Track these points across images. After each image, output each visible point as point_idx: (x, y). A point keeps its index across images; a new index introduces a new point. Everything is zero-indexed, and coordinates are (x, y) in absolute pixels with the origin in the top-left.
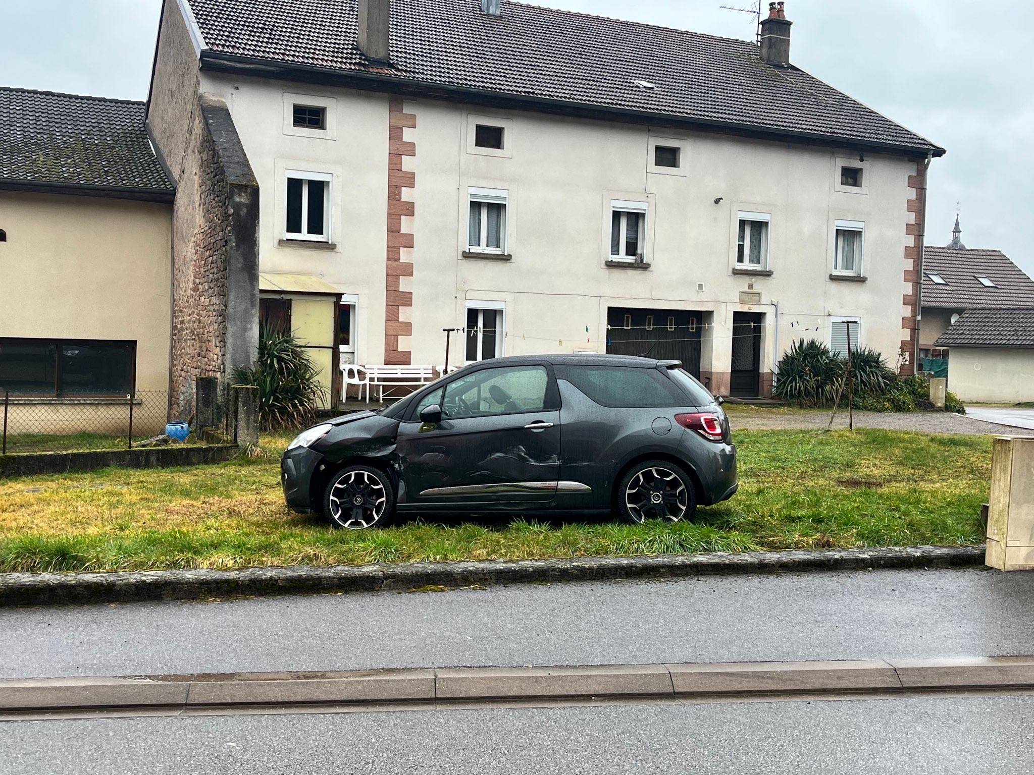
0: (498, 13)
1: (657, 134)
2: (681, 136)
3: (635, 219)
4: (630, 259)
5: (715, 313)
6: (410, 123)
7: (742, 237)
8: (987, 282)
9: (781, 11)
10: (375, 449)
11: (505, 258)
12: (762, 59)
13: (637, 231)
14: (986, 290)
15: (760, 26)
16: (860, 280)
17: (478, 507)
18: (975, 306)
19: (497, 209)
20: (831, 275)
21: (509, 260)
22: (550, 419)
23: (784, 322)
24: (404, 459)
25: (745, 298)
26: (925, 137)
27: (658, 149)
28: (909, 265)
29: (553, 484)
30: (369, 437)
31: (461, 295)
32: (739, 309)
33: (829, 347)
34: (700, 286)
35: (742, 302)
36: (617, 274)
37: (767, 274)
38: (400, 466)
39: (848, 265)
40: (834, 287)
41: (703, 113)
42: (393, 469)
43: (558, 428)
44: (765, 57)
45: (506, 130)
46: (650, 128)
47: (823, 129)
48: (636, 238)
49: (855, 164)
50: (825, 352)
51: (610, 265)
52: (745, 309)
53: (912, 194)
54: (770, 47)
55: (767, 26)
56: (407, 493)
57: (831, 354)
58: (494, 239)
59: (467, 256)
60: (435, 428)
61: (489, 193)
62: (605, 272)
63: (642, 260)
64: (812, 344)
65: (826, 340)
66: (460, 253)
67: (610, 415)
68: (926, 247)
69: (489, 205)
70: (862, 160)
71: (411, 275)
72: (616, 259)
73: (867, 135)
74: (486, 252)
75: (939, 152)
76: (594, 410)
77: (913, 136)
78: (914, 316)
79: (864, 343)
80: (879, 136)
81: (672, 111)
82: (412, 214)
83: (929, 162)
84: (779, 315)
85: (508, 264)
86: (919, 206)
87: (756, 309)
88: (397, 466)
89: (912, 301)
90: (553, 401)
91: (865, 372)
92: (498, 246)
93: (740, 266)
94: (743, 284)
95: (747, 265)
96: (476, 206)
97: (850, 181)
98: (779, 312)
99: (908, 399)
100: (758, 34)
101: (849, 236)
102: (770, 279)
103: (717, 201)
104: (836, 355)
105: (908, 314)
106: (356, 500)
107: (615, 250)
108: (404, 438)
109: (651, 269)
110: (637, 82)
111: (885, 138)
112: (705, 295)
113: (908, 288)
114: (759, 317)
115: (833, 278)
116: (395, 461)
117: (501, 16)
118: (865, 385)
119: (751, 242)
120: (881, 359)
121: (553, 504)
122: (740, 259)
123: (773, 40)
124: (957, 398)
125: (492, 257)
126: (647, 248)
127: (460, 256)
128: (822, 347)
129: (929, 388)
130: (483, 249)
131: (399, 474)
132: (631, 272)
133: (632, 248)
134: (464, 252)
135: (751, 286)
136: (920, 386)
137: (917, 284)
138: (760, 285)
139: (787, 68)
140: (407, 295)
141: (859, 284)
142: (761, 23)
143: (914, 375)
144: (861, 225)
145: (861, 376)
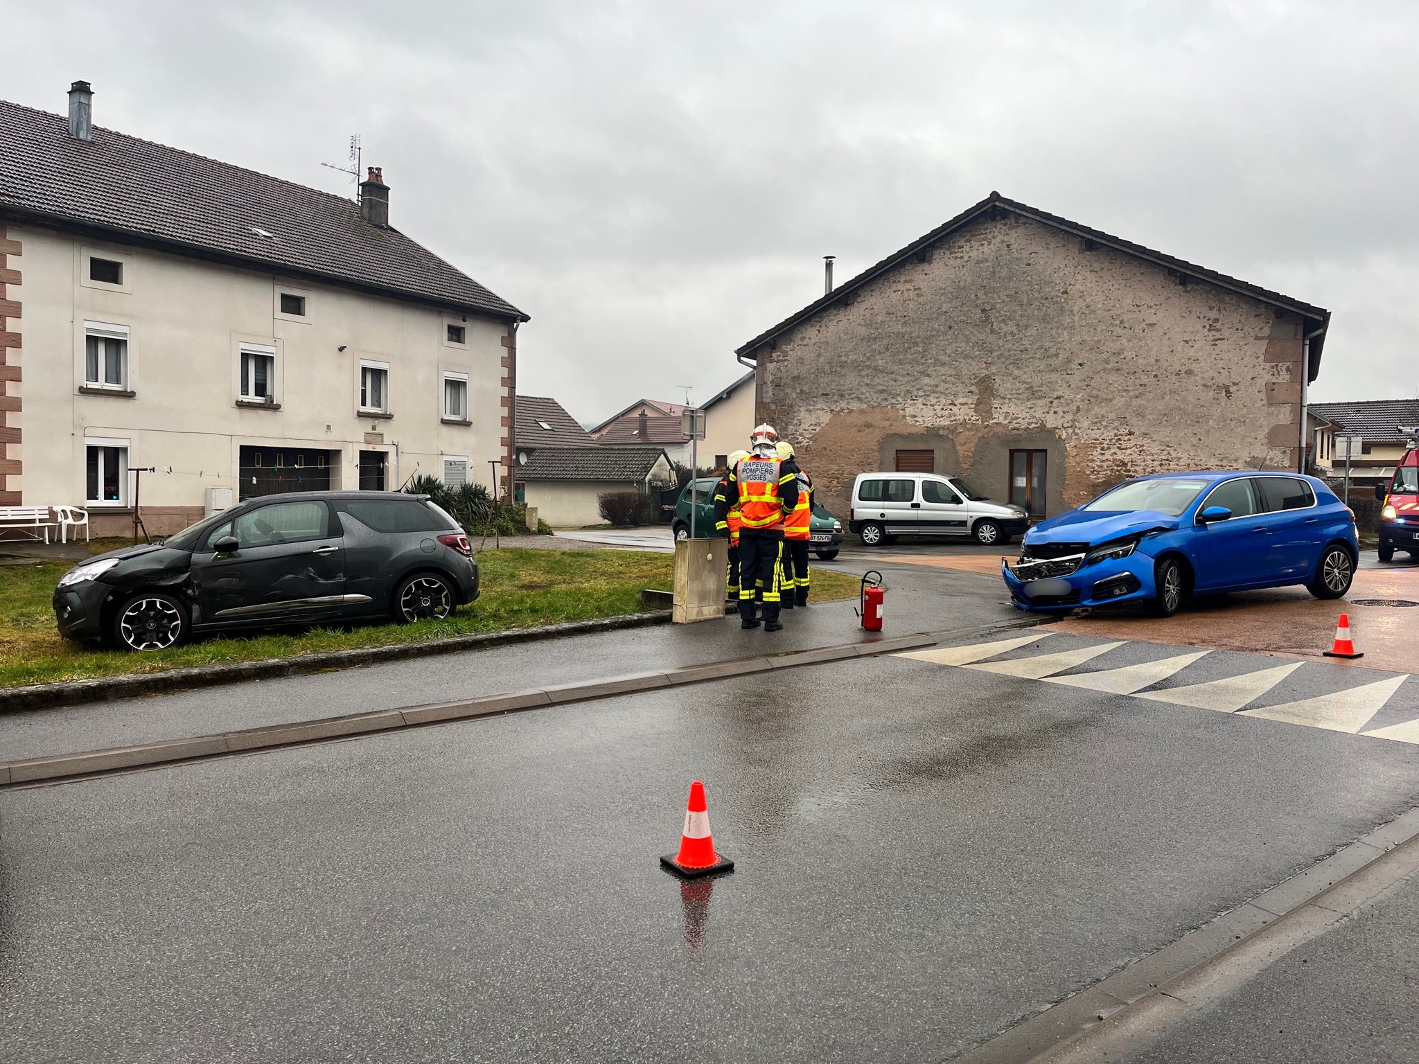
0: (89, 138)
1: (282, 283)
2: (305, 287)
3: (264, 362)
4: (260, 400)
5: (343, 452)
6: (14, 250)
7: (364, 384)
8: (545, 426)
9: (379, 176)
10: (167, 578)
11: (130, 395)
12: (363, 217)
13: (265, 373)
14: (545, 432)
15: (360, 187)
16: (465, 424)
17: (271, 622)
18: (543, 446)
19: (116, 345)
20: (442, 419)
21: (132, 397)
22: (334, 544)
23: (403, 459)
24: (198, 586)
25: (370, 438)
26: (513, 304)
27: (284, 297)
28: (505, 412)
29: (340, 597)
30: (161, 567)
31: (79, 432)
32: (365, 448)
33: (443, 482)
34: (329, 427)
35: (367, 442)
36: (248, 413)
37: (388, 417)
38: (194, 591)
39: (455, 411)
40: (445, 430)
41: (326, 267)
42: (186, 594)
43: (342, 551)
44: (367, 216)
45: (124, 265)
46: (275, 276)
47: (432, 291)
48: (265, 380)
49: (459, 323)
50: (440, 487)
51: (241, 405)
52: (370, 448)
53: (504, 352)
54: (371, 208)
55: (367, 188)
56: (201, 614)
57: (445, 488)
58: (114, 376)
59: (84, 391)
60: (228, 558)
61: (109, 327)
62: (236, 412)
63: (272, 401)
64: (429, 479)
65: (440, 476)
66: (77, 388)
67: (385, 539)
68: (518, 396)
69: (108, 341)
70: (464, 321)
71: (20, 410)
72: (246, 399)
73: (468, 299)
74: (105, 388)
75: (525, 318)
76: (372, 535)
77: (503, 303)
78: (510, 456)
79: (472, 478)
80: (477, 301)
81: (296, 263)
82: (19, 346)
83: (517, 326)
84: (399, 454)
85: (132, 401)
86: (510, 362)
87: (379, 448)
88: (190, 592)
89: (508, 442)
90: (335, 529)
91: (475, 503)
92: (118, 382)
93: (363, 409)
94: (367, 425)
95: (369, 409)
96: (92, 341)
97: (454, 338)
98: (400, 451)
99: (510, 525)
100: (358, 195)
101: (456, 386)
102: (391, 421)
103: (341, 349)
104: (450, 489)
105: (506, 454)
106: (149, 625)
107: (245, 391)
108: (198, 567)
109: (281, 410)
110: (255, 230)
111: (482, 303)
112: (333, 435)
113: (504, 432)
114: (382, 456)
115: (444, 422)
116: (188, 588)
117: (93, 143)
118: (475, 515)
119: (373, 387)
120: (486, 492)
121: (340, 614)
122: (364, 403)
123: (374, 202)
124: (547, 523)
125: (113, 393)
126: (277, 389)
127: (76, 392)
128: (438, 482)
129: (525, 516)
130: (101, 384)
131: (193, 599)
132: (262, 413)
133: (261, 389)
134: (81, 388)
135: (374, 428)
136: (517, 514)
137: (511, 428)
138: (382, 427)
139: (387, 229)
140: (15, 432)
141: (465, 428)
142: (361, 185)
143: (512, 505)
144: (465, 376)
145: (472, 507)
